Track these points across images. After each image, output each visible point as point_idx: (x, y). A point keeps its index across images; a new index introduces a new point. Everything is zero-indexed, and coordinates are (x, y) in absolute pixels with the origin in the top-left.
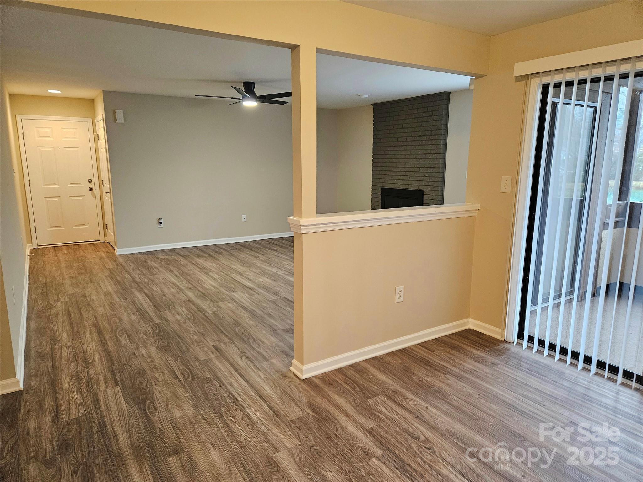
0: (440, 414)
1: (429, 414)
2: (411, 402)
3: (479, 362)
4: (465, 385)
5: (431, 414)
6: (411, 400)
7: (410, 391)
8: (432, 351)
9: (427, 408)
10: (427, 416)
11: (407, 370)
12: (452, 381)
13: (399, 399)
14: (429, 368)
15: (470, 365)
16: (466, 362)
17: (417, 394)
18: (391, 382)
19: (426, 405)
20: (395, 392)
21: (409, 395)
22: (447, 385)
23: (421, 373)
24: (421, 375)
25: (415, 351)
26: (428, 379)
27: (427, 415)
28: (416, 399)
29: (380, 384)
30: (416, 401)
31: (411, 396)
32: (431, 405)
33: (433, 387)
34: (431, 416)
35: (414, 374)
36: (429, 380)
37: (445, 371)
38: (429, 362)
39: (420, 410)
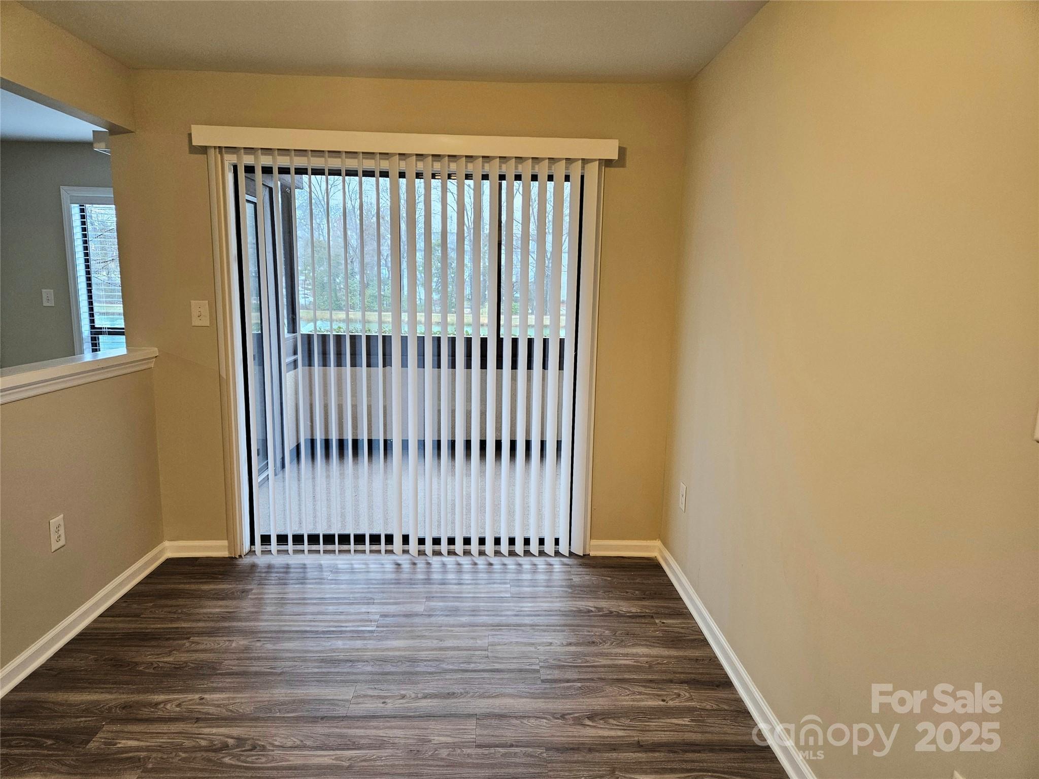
0: (227, 696)
1: (214, 705)
2: (169, 705)
3: (223, 599)
4: (230, 639)
5: (216, 702)
6: (166, 702)
7: (153, 691)
8: (137, 616)
9: (202, 699)
10: (212, 710)
11: (118, 664)
12: (207, 642)
13: (145, 712)
14: (153, 643)
15: (215, 608)
16: (205, 607)
17: (169, 690)
18: (108, 696)
19: (197, 696)
20: (125, 706)
21: (156, 697)
22: (204, 651)
23: (147, 656)
24: (149, 659)
25: (107, 629)
26: (165, 660)
27: (209, 707)
28: (171, 697)
29: (88, 709)
30: (177, 699)
31: (161, 697)
32: (204, 691)
33: (184, 665)
34: (219, 706)
35: (137, 664)
36: (170, 659)
37: (186, 634)
38: (146, 634)
39: (194, 707)
